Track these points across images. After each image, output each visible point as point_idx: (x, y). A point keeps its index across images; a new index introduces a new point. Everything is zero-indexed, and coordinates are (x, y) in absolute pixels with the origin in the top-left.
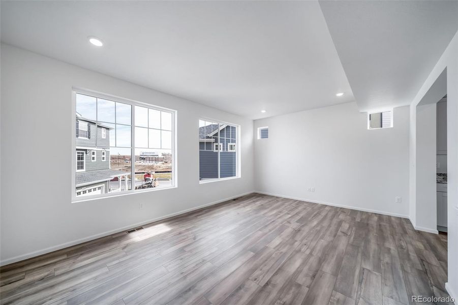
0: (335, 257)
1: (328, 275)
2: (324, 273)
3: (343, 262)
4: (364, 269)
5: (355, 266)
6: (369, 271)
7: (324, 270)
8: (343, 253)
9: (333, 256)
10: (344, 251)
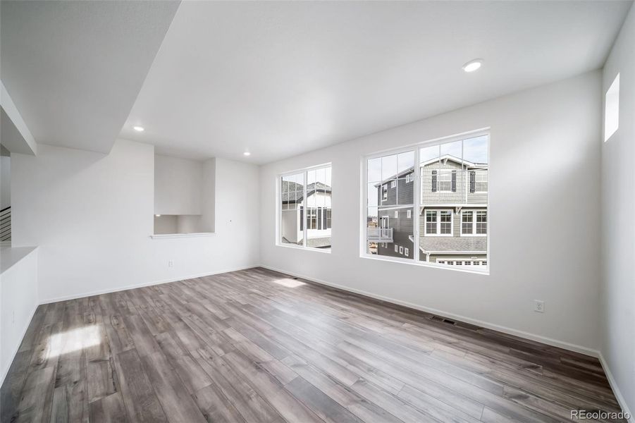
0: (162, 375)
1: (149, 353)
2: (155, 351)
3: (146, 377)
4: (116, 390)
5: (128, 385)
6: (107, 394)
7: (158, 353)
8: (159, 392)
9: (165, 374)
10: (160, 397)
